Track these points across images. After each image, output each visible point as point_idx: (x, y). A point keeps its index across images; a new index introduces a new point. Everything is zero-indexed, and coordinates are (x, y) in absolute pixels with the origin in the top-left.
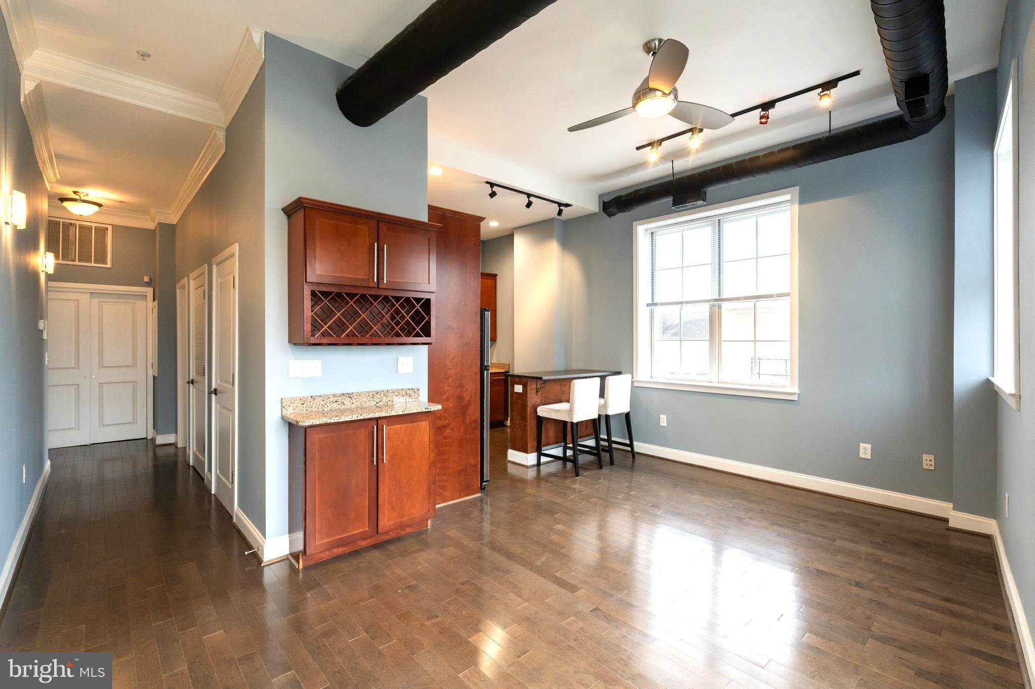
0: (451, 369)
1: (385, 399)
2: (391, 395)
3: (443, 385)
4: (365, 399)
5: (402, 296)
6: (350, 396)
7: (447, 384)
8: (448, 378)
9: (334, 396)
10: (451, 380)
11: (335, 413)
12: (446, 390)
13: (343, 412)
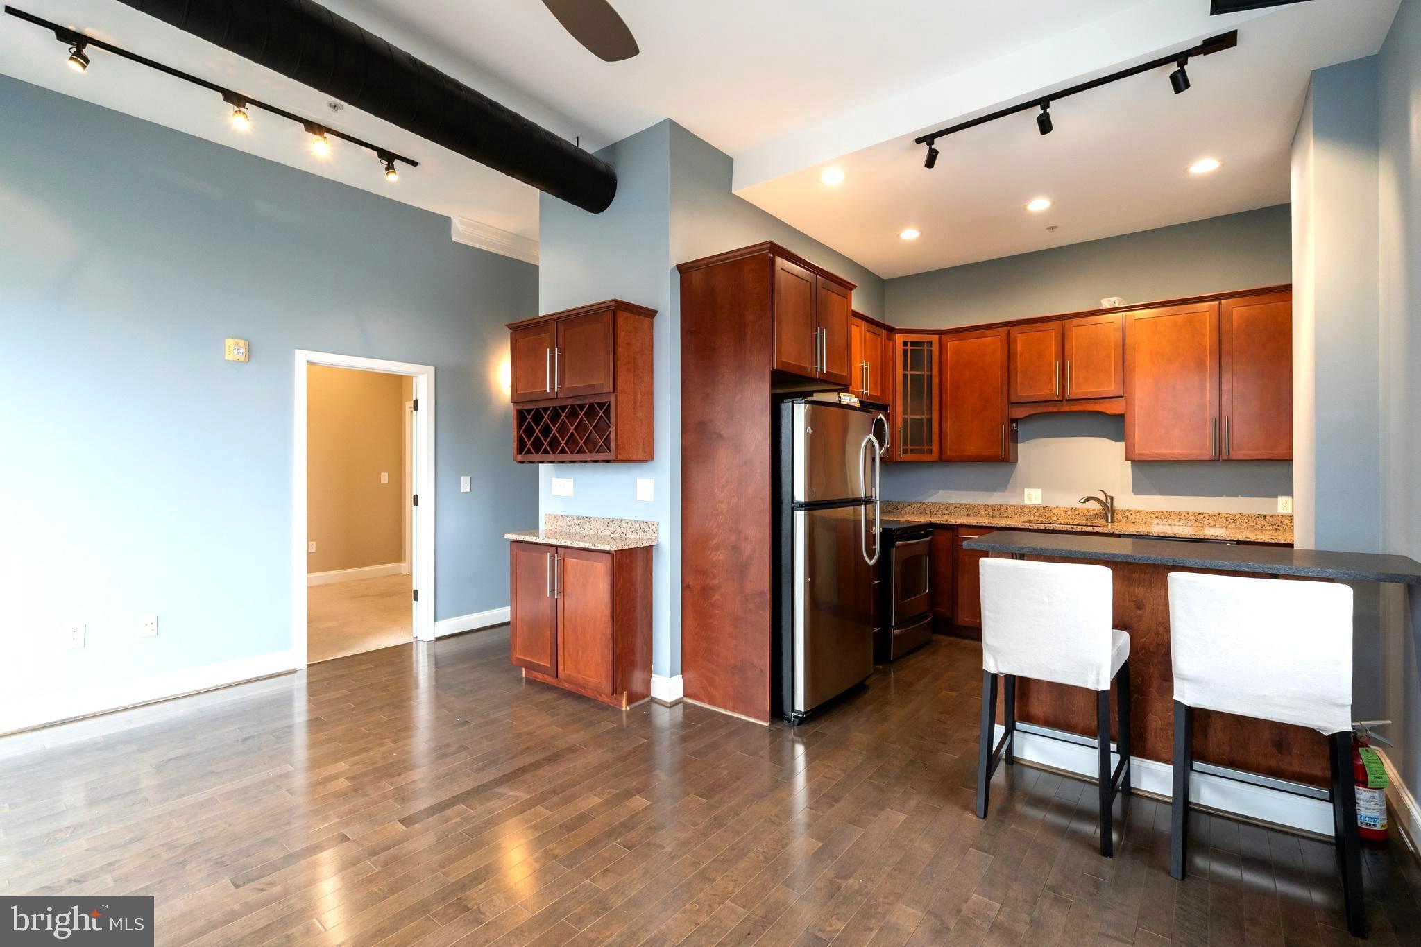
0: (722, 502)
1: (619, 531)
2: (624, 526)
3: (710, 525)
4: (601, 527)
5: (584, 402)
6: (588, 519)
7: (716, 525)
8: (717, 515)
9: (577, 517)
10: (721, 519)
11: (577, 537)
12: (714, 532)
13: (583, 538)
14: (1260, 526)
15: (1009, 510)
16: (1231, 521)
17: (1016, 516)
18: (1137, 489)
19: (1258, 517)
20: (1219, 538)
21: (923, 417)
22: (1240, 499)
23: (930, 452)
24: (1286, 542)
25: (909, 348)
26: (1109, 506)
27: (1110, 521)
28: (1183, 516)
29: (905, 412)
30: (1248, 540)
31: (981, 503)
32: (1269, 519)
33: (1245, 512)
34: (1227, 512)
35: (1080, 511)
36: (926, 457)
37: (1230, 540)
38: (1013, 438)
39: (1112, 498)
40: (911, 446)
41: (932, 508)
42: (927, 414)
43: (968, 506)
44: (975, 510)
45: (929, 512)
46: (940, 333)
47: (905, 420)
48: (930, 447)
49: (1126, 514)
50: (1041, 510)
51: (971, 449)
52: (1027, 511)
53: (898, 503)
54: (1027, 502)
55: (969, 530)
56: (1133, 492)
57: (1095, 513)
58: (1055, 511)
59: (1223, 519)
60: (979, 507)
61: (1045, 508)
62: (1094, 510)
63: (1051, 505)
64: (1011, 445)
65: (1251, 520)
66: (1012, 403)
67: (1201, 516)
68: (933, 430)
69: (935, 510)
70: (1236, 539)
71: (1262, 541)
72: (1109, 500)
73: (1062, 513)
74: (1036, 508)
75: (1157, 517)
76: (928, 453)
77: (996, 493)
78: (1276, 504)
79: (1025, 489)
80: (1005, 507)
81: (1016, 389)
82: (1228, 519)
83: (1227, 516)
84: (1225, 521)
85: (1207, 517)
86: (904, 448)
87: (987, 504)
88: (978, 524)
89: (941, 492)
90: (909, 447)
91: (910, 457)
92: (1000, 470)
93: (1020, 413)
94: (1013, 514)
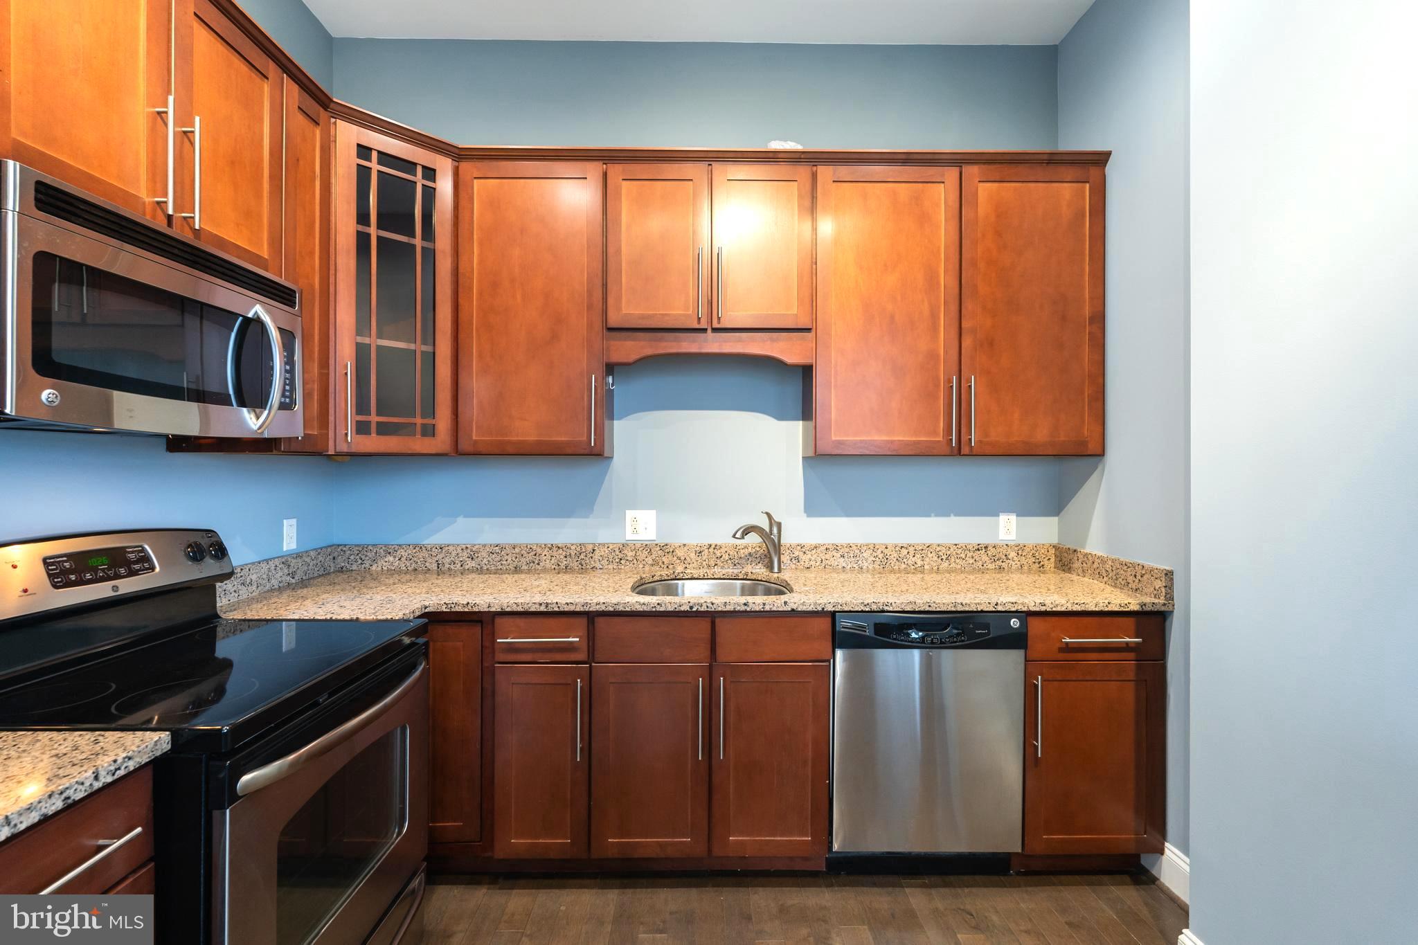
14: (981, 563)
15: (597, 556)
16: (944, 557)
17: (611, 567)
18: (813, 507)
19: (978, 550)
20: (1000, 608)
21: (412, 346)
22: (953, 520)
23: (429, 431)
24: (1097, 609)
25: (374, 166)
26: (776, 541)
27: (776, 570)
28: (879, 551)
29: (362, 326)
30: (1043, 609)
31: (542, 541)
32: (991, 551)
33: (962, 541)
34: (939, 542)
35: (723, 550)
36: (419, 444)
37: (1017, 612)
38: (607, 409)
39: (779, 525)
40: (378, 414)
41: (440, 556)
42: (424, 342)
43: (517, 550)
44: (530, 557)
45: (434, 566)
46: (459, 155)
47: (362, 353)
48: (429, 421)
49: (797, 553)
50: (656, 552)
51: (525, 430)
52: (630, 554)
53: (363, 548)
54: (629, 536)
55: (521, 622)
56: (805, 512)
57: (747, 552)
58: (680, 553)
59: (934, 554)
60: (539, 551)
61: (663, 548)
62: (746, 547)
63: (675, 541)
64: (607, 422)
65: (969, 554)
66: (610, 329)
67: (904, 552)
68: (439, 379)
69: (447, 560)
70: (1025, 609)
71: (1063, 609)
72: (775, 530)
73: (693, 555)
74: (648, 547)
75: (843, 556)
76: (424, 434)
77: (572, 521)
78: (997, 525)
79: (628, 512)
80: (590, 548)
81: (619, 298)
82: (941, 553)
83: (938, 549)
84: (936, 558)
85: (912, 553)
86: (360, 418)
87: (555, 542)
88: (543, 609)
89: (461, 520)
90: (374, 418)
91: (373, 443)
92: (582, 473)
93: (629, 349)
94: (605, 562)
